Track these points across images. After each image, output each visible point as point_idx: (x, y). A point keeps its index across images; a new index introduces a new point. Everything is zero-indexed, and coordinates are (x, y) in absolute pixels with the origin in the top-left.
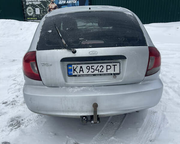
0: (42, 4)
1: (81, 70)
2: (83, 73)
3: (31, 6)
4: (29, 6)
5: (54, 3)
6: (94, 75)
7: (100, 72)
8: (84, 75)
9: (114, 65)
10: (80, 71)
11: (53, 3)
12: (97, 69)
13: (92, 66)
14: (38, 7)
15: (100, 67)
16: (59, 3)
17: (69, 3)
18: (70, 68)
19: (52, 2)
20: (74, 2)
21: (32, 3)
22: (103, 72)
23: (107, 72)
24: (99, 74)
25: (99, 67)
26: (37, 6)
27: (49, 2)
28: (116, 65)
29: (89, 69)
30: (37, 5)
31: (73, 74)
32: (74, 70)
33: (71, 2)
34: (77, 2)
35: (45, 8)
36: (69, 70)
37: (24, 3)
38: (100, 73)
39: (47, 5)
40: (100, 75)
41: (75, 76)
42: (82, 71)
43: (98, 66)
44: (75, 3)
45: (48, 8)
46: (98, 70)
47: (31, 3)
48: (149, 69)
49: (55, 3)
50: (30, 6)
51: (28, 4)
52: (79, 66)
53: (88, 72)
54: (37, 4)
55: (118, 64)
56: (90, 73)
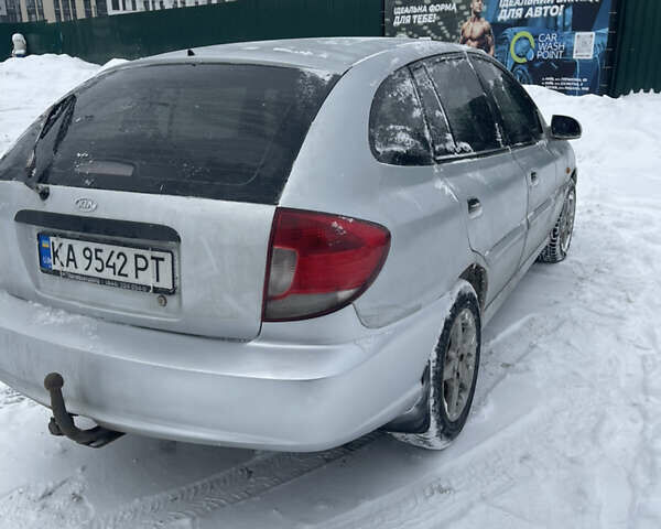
0: (441, 23)
1: (71, 257)
2: (76, 267)
3: (407, 31)
4: (400, 31)
5: (482, 19)
6: (103, 281)
7: (120, 274)
8: (77, 277)
9: (158, 260)
10: (69, 260)
11: (478, 16)
12: (111, 264)
13: (97, 250)
14: (429, 32)
15: (118, 258)
16: (499, 19)
17: (536, 15)
18: (45, 244)
19: (475, 13)
20: (555, 11)
21: (412, 20)
22: (126, 276)
23: (137, 277)
24: (114, 281)
25: (115, 255)
26: (425, 31)
27: (467, 13)
28: (162, 259)
29: (90, 259)
30: (425, 28)
31: (54, 267)
32: (55, 254)
33: (543, 11)
34: (567, 11)
35: (448, 35)
36: (43, 252)
37: (387, 20)
38: (117, 278)
39: (456, 27)
40: (119, 284)
41: (56, 273)
42: (74, 260)
43: (113, 252)
44: (556, 18)
45: (458, 35)
46: (114, 267)
47: (408, 21)
48: (270, 293)
49: (486, 19)
50: (404, 29)
51: (398, 23)
52: (66, 242)
53: (87, 269)
54: (425, 24)
55: (168, 257)
56: (91, 272)
